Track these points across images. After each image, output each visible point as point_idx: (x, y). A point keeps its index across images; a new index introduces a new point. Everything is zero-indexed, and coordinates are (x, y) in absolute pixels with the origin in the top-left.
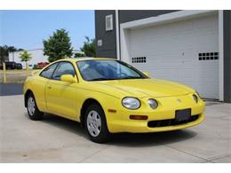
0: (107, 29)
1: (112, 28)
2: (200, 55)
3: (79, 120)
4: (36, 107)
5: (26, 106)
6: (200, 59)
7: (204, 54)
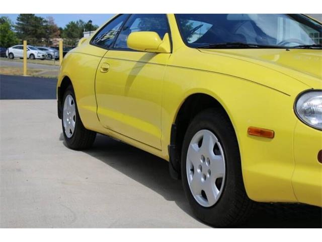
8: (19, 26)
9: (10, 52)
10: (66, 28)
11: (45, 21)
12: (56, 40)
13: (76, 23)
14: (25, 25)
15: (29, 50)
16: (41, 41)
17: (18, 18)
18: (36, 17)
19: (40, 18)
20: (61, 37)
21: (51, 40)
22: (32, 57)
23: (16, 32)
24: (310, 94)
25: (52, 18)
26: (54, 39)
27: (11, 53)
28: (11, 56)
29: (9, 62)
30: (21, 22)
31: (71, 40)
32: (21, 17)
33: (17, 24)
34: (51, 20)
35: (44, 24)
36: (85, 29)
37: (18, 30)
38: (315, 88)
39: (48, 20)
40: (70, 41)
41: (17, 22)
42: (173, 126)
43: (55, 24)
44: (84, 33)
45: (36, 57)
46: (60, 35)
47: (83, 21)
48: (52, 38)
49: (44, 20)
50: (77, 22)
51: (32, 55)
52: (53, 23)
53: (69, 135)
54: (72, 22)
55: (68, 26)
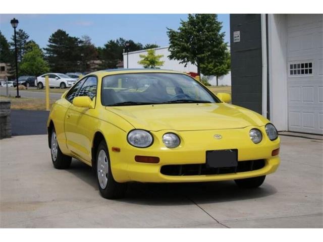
3: (90, 164)
4: (58, 148)
5: (50, 147)
8: (52, 49)
9: (38, 82)
10: (104, 49)
11: (81, 42)
12: (94, 63)
13: (115, 42)
14: (59, 47)
15: (59, 78)
16: (77, 65)
17: (50, 39)
18: (70, 37)
19: (75, 38)
20: (99, 59)
21: (88, 63)
22: (63, 86)
23: (48, 55)
24: (135, 131)
25: (88, 37)
26: (92, 61)
27: (40, 83)
28: (40, 86)
29: (37, 92)
30: (54, 44)
31: (111, 62)
32: (53, 38)
33: (48, 46)
34: (87, 39)
35: (80, 45)
36: (124, 50)
37: (49, 53)
38: (136, 128)
39: (84, 40)
40: (109, 63)
41: (49, 44)
42: (92, 149)
43: (92, 44)
44: (123, 54)
45: (67, 86)
46: (98, 57)
47: (124, 39)
48: (89, 60)
49: (79, 40)
50: (117, 41)
51: (63, 83)
52: (90, 43)
53: (55, 160)
54: (111, 41)
55: (107, 46)
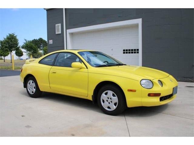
0: (57, 33)
1: (60, 33)
2: (124, 50)
3: (91, 99)
6: (124, 53)
7: (127, 50)
53: (31, 93)
